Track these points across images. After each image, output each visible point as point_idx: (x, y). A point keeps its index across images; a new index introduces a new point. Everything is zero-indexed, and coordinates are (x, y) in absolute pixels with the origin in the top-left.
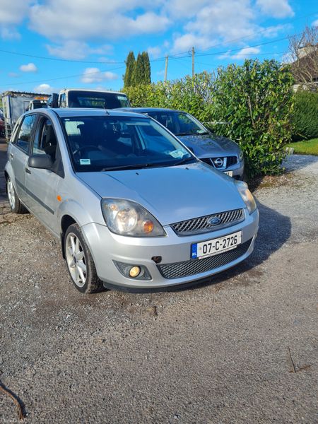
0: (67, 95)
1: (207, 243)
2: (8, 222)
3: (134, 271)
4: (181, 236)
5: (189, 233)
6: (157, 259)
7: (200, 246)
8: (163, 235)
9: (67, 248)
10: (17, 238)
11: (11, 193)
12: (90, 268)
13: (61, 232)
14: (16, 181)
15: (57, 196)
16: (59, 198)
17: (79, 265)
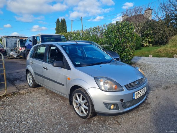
0: (40, 37)
1: (137, 92)
2: (31, 92)
3: (112, 107)
4: (129, 90)
5: (131, 89)
6: (122, 100)
7: (135, 93)
8: (122, 90)
9: (74, 100)
10: (39, 98)
11: (30, 79)
12: (91, 107)
13: (69, 93)
14: (35, 73)
15: (67, 78)
16: (69, 79)
17: (82, 107)
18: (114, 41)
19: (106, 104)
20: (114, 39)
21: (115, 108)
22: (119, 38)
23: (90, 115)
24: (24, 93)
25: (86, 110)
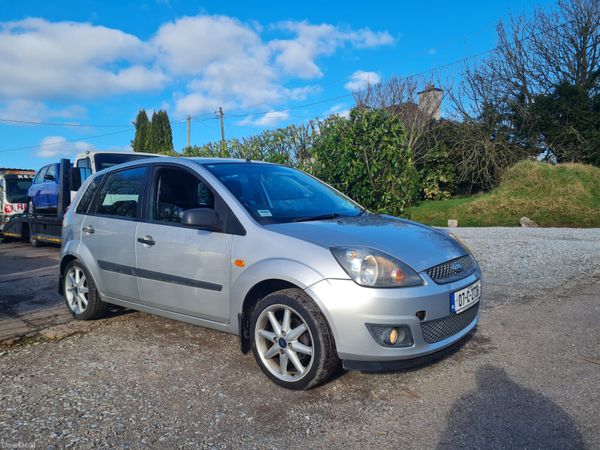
0: (92, 159)
1: (461, 292)
2: (82, 333)
3: (393, 336)
4: (438, 283)
5: (444, 280)
6: (421, 315)
7: (457, 295)
8: (420, 284)
9: (259, 332)
10: (118, 349)
11: (75, 290)
12: (322, 345)
13: (240, 311)
14: (103, 265)
15: (233, 261)
16: (239, 263)
17: (291, 348)
18: (347, 169)
19: (374, 329)
20: (349, 165)
21: (401, 339)
22: (362, 160)
23: (320, 371)
24: (59, 336)
25: (305, 359)
